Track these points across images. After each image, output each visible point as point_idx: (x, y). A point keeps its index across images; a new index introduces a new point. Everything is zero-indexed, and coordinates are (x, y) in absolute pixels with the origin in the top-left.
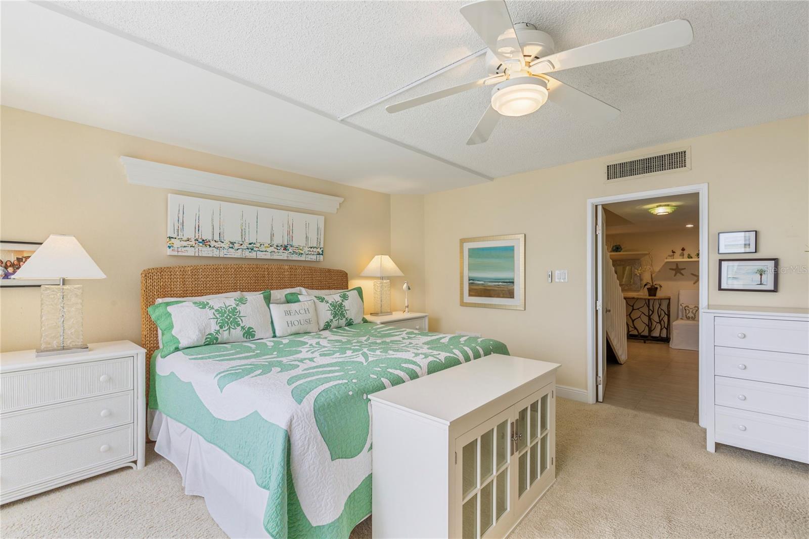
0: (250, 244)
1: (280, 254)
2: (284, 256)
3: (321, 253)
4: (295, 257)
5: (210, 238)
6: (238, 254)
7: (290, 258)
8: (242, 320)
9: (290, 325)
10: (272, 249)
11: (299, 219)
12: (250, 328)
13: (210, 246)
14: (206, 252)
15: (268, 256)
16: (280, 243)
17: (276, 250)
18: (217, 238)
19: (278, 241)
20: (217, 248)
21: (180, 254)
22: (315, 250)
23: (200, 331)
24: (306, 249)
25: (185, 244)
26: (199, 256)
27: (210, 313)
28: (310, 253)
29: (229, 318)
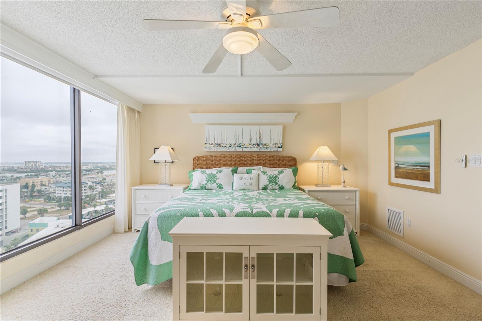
0: (239, 144)
1: (255, 148)
2: (257, 149)
3: (281, 147)
4: (264, 150)
5: (221, 143)
6: (234, 149)
7: (261, 150)
8: (217, 180)
9: (240, 185)
10: (251, 146)
11: (266, 129)
12: (220, 184)
13: (221, 146)
14: (219, 149)
15: (249, 150)
16: (255, 142)
17: (253, 147)
18: (224, 142)
19: (254, 141)
20: (224, 147)
21: (209, 150)
22: (276, 145)
23: (199, 183)
24: (271, 145)
25: (211, 146)
26: (216, 151)
27: (204, 175)
28: (273, 147)
29: (212, 179)
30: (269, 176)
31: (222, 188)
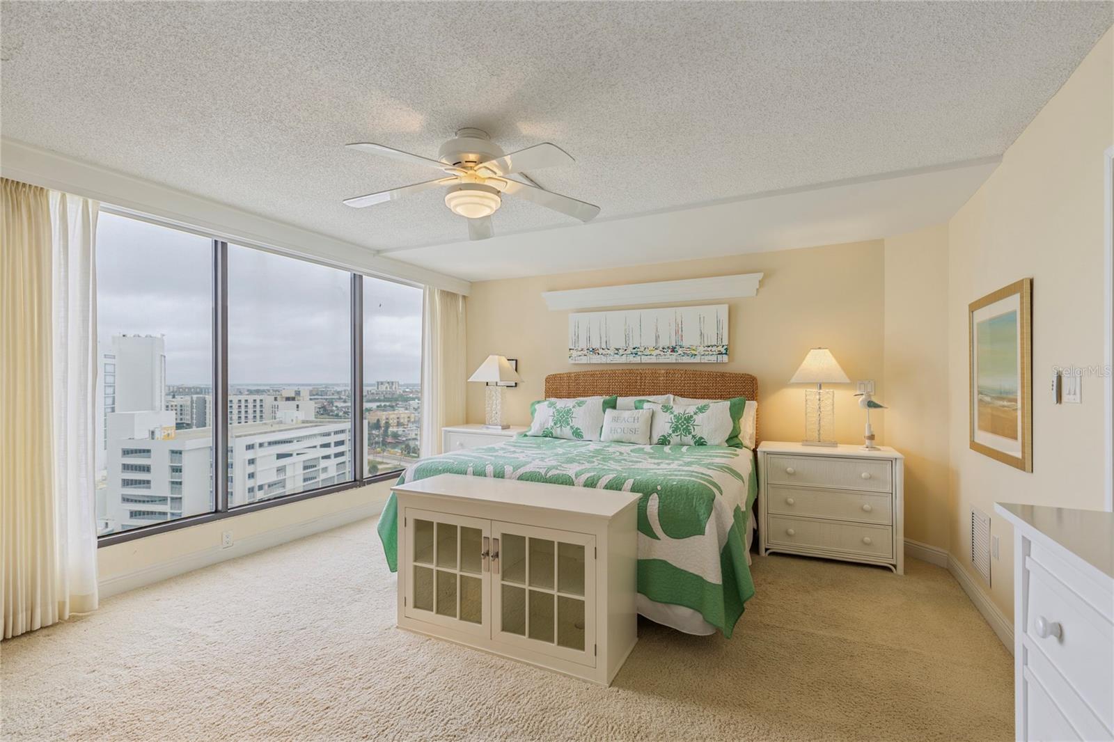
0: (634, 349)
1: (666, 357)
2: (671, 358)
3: (724, 352)
4: (686, 360)
5: (598, 346)
6: (623, 360)
7: (680, 361)
8: (572, 420)
10: (658, 352)
11: (689, 315)
12: (577, 429)
13: (599, 354)
14: (596, 359)
15: (653, 360)
16: (667, 344)
17: (662, 353)
18: (604, 346)
19: (665, 342)
20: (604, 355)
21: (577, 362)
22: (713, 349)
23: (540, 426)
24: (701, 349)
25: (580, 353)
26: (590, 364)
27: (552, 410)
28: (707, 353)
29: (563, 418)
30: (674, 416)
31: (582, 438)
